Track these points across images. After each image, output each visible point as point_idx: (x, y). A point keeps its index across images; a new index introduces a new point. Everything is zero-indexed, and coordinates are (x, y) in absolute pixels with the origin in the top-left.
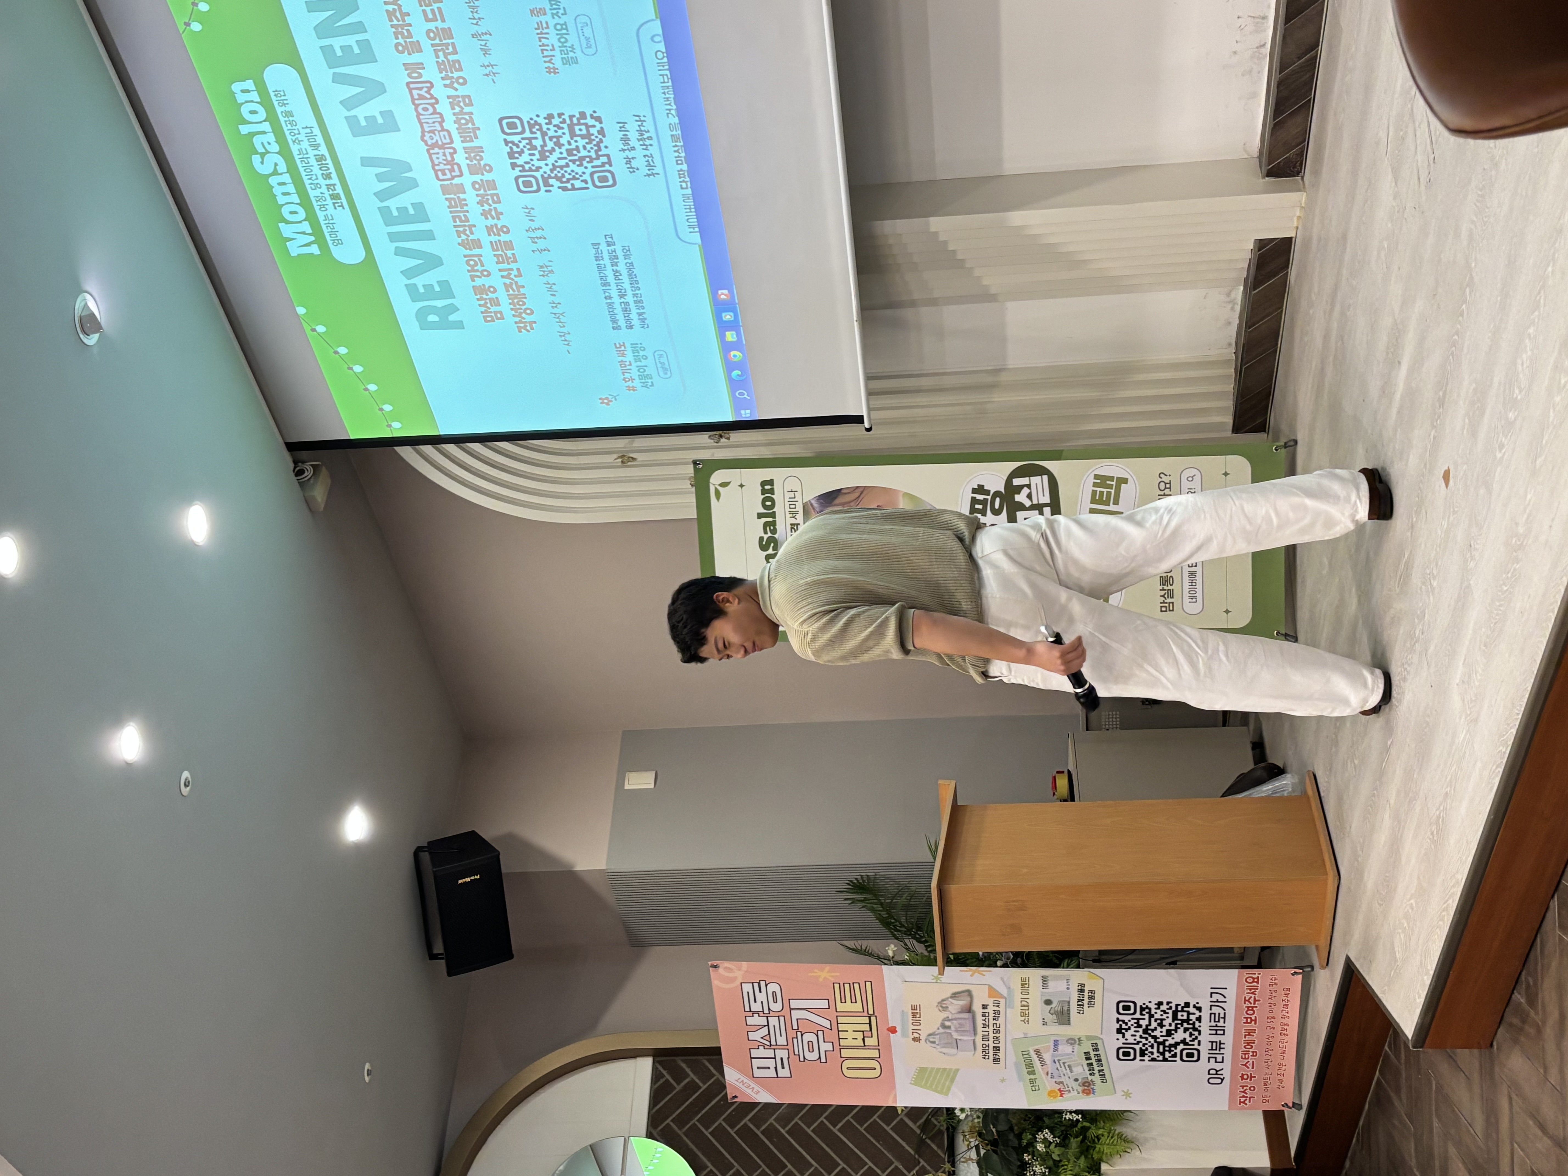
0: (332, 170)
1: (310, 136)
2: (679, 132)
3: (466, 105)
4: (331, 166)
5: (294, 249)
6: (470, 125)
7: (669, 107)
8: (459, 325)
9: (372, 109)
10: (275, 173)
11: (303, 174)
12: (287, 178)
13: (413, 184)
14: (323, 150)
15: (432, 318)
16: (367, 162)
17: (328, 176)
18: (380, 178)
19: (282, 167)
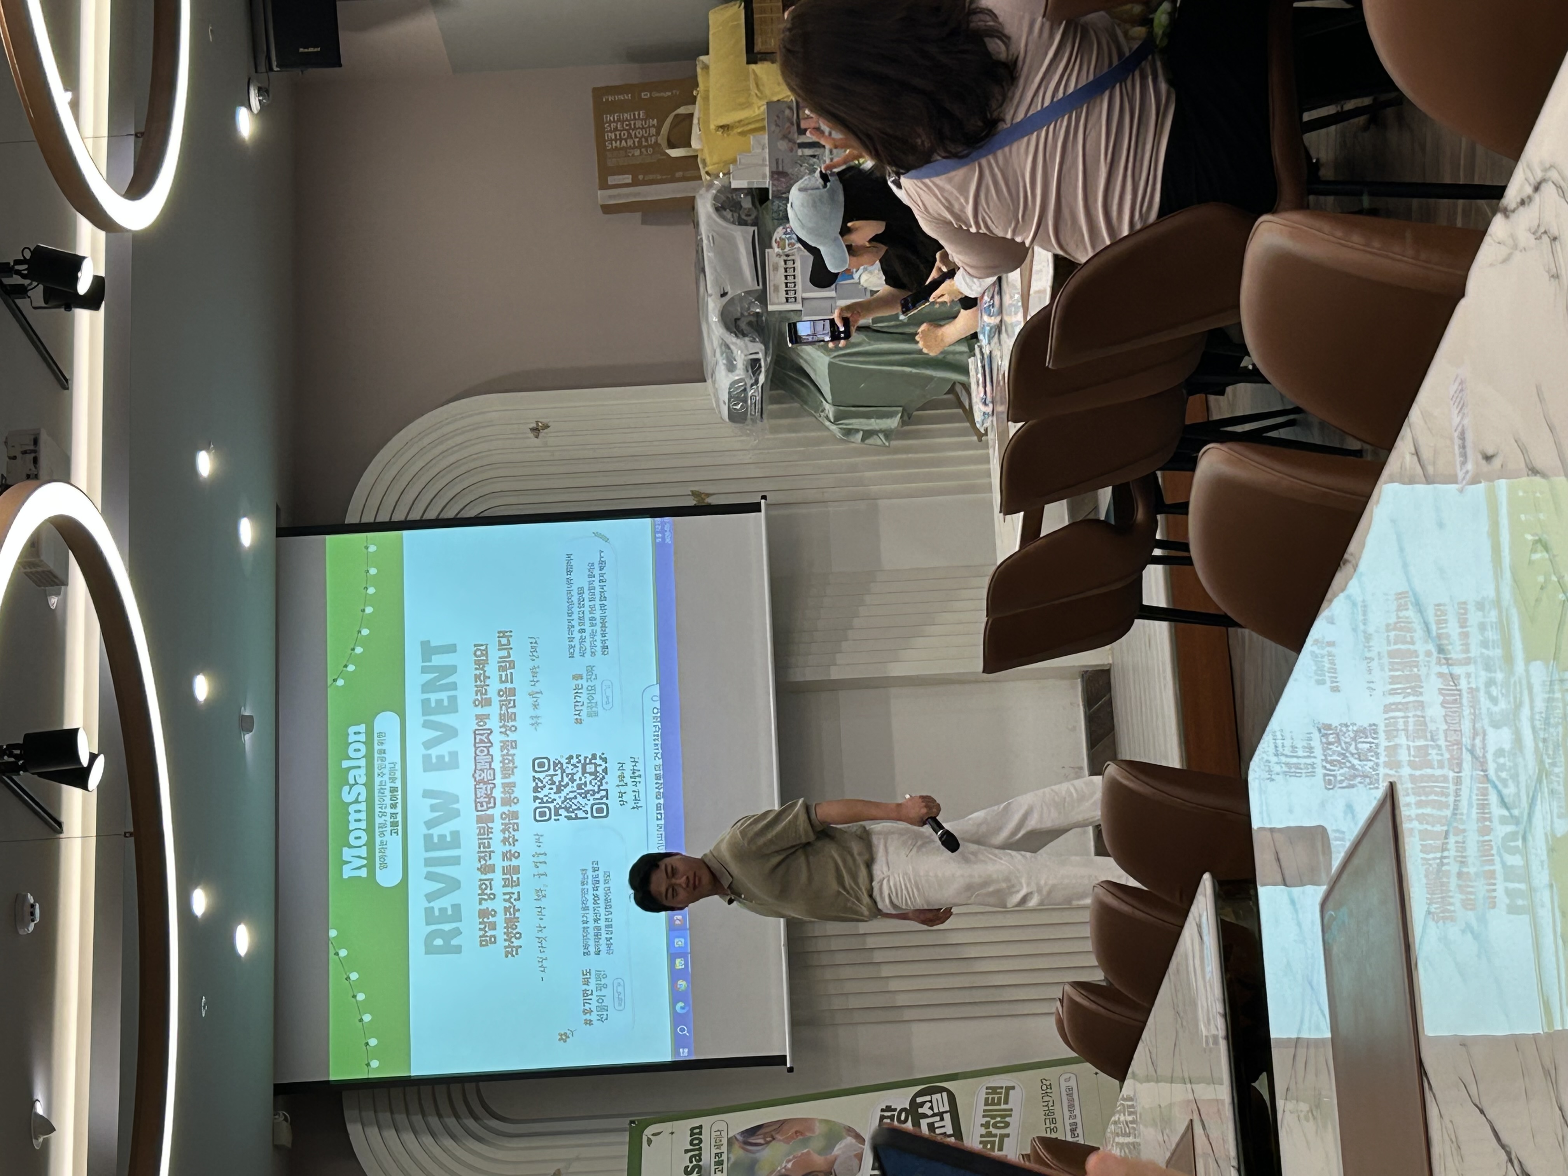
0: (399, 801)
1: (393, 770)
2: (662, 772)
3: (512, 748)
4: (399, 797)
5: (347, 872)
6: (511, 765)
7: (657, 751)
8: (458, 950)
9: (443, 749)
10: (356, 801)
11: (377, 802)
12: (363, 806)
13: (457, 814)
14: (398, 784)
15: (439, 942)
16: (427, 794)
17: (394, 806)
18: (433, 808)
19: (362, 798)
